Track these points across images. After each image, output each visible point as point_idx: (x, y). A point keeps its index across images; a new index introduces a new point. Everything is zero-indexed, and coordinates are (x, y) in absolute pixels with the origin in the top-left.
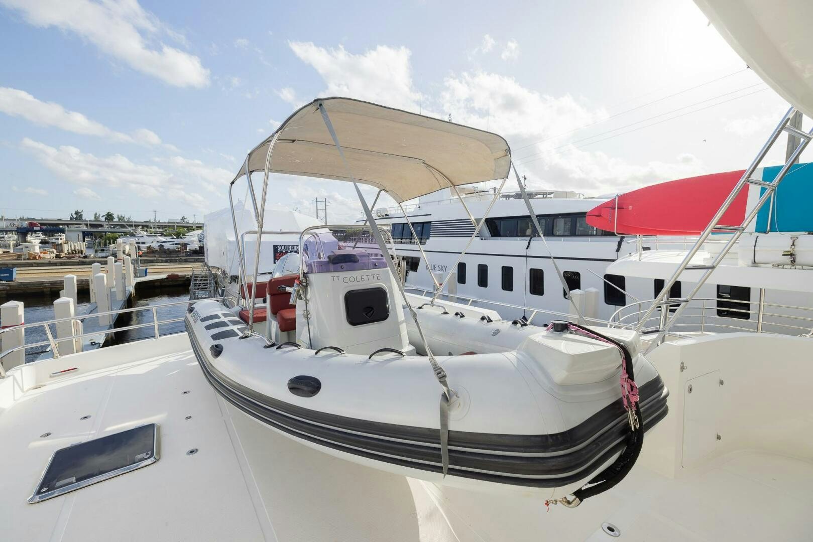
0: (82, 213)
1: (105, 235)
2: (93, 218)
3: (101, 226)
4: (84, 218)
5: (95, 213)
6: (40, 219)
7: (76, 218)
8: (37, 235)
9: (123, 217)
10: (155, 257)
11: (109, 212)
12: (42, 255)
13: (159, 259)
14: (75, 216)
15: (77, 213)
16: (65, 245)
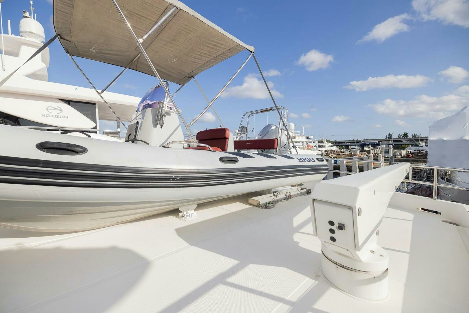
0: (392, 135)
1: (401, 146)
2: (397, 137)
3: (401, 141)
4: (392, 137)
5: (399, 134)
6: (372, 139)
7: (388, 138)
8: (369, 147)
9: (416, 135)
10: (421, 158)
11: (405, 133)
12: (360, 155)
13: (423, 160)
14: (388, 137)
15: (389, 135)
16: (371, 150)
